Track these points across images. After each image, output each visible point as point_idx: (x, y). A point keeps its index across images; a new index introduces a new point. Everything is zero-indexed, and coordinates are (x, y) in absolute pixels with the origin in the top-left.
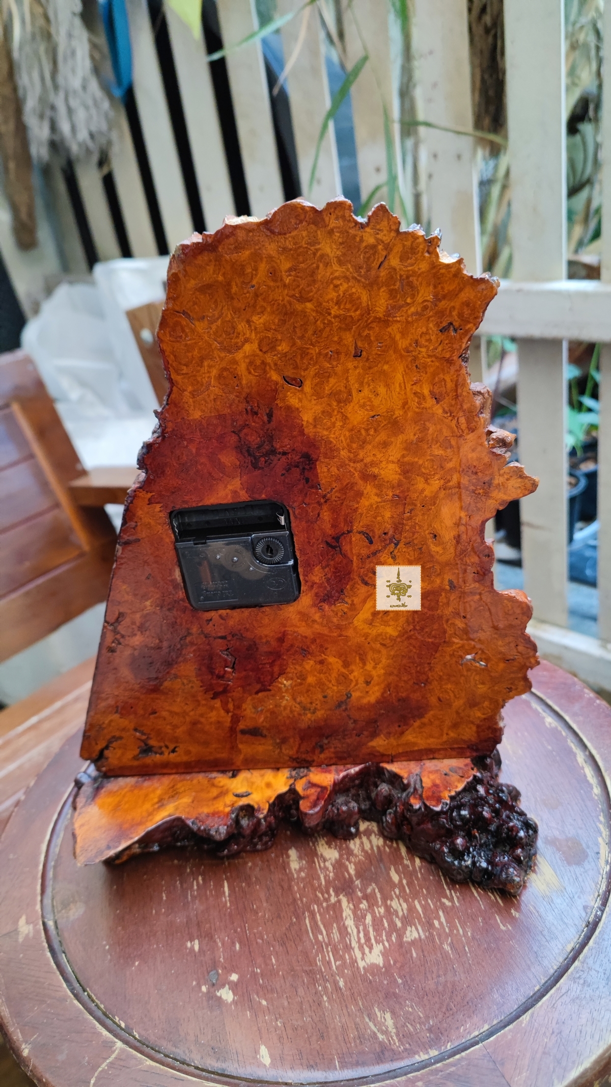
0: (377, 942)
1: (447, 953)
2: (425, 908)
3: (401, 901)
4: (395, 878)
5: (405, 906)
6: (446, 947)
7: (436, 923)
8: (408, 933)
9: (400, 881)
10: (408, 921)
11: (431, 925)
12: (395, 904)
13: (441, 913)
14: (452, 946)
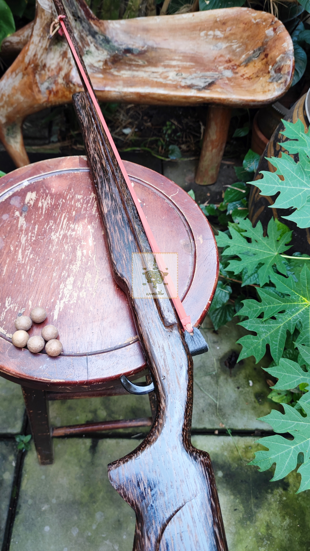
0: (90, 198)
1: (73, 189)
2: (71, 201)
3: (77, 206)
4: (74, 213)
5: (77, 204)
6: (72, 190)
7: (71, 197)
8: (80, 197)
9: (73, 211)
10: (79, 200)
11: (73, 197)
12: (79, 206)
13: (68, 198)
14: (71, 190)
